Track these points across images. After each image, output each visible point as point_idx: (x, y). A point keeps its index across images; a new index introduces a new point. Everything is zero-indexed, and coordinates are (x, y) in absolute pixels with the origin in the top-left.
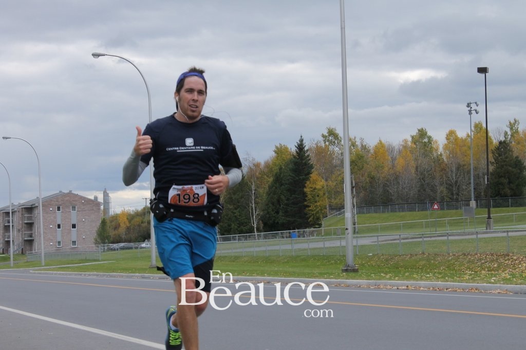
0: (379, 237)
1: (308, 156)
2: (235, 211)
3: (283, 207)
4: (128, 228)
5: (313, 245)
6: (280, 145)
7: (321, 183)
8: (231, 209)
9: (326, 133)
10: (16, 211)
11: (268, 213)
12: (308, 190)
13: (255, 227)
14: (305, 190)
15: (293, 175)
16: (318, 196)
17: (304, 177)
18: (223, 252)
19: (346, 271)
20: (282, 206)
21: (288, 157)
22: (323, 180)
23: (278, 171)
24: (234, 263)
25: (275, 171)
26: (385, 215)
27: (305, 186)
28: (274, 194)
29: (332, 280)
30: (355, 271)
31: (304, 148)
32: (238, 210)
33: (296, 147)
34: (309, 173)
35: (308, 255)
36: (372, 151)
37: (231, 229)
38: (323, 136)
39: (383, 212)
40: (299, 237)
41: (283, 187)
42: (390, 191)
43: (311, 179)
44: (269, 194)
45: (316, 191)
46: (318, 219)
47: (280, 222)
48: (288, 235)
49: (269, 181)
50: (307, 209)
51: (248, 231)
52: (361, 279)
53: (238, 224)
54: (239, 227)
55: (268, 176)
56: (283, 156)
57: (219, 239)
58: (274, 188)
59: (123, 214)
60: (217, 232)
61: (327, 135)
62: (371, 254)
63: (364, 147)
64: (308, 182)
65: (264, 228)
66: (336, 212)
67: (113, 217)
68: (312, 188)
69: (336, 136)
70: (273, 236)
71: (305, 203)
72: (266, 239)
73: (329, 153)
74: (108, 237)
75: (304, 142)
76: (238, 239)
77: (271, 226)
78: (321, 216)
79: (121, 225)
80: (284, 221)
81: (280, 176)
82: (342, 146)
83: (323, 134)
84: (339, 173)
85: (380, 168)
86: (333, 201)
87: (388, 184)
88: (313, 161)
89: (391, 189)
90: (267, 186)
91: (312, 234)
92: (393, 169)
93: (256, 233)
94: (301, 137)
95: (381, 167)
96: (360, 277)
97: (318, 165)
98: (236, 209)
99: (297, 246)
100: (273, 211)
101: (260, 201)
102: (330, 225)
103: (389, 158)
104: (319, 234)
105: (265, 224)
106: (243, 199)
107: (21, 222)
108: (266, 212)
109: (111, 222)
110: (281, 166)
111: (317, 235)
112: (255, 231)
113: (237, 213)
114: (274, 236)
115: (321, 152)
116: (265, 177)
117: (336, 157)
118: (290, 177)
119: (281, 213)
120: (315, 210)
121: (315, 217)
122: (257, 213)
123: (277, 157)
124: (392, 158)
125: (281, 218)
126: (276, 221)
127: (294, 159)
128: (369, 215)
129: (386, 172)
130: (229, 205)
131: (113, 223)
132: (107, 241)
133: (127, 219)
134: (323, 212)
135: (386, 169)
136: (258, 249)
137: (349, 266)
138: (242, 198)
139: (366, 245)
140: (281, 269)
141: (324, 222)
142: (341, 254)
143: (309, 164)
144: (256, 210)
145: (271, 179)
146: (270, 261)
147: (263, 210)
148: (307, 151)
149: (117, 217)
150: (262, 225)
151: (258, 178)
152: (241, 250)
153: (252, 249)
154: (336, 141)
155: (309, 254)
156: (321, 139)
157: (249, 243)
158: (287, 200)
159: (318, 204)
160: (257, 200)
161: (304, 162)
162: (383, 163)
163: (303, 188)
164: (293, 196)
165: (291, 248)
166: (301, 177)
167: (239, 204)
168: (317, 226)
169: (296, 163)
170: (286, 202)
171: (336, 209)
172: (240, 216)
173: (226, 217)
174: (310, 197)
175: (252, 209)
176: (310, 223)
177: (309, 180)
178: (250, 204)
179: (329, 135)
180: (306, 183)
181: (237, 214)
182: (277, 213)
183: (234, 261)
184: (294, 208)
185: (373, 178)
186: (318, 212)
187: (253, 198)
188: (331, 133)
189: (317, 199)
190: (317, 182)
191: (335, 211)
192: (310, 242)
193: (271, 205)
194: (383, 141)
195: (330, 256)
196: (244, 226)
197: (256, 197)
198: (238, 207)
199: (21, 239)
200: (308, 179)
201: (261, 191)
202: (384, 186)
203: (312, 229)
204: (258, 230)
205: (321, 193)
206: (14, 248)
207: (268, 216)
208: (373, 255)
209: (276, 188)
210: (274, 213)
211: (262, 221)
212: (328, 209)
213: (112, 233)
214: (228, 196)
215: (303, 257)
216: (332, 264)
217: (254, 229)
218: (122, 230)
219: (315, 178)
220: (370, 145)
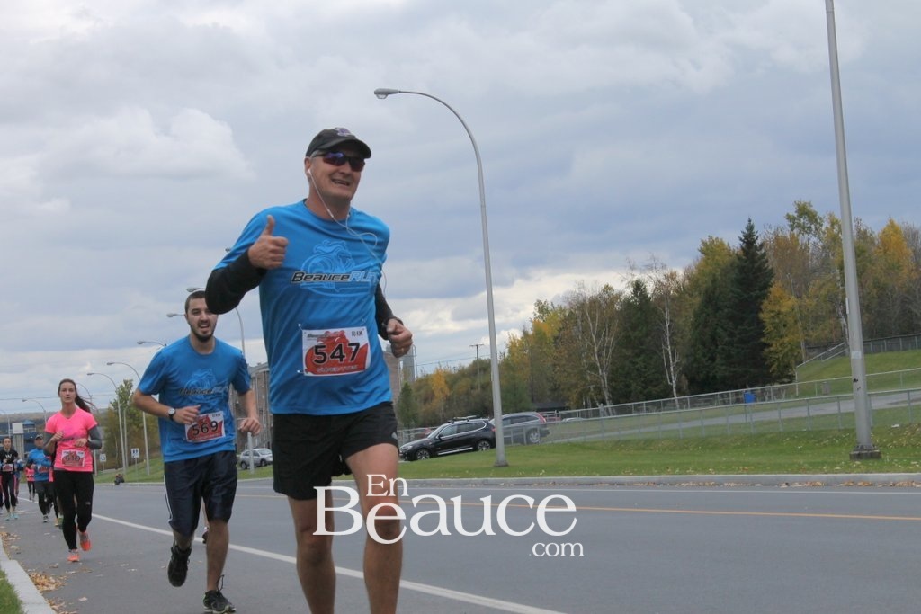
0: (911, 393)
1: (764, 254)
2: (636, 360)
3: (723, 349)
4: (448, 400)
5: (786, 414)
6: (710, 238)
7: (789, 303)
8: (630, 356)
9: (793, 213)
10: (254, 378)
11: (696, 360)
12: (767, 316)
13: (674, 386)
14: (761, 316)
15: (739, 291)
16: (785, 326)
17: (757, 292)
18: (623, 432)
19: (859, 457)
20: (720, 347)
21: (727, 259)
22: (793, 297)
23: (710, 284)
24: (646, 452)
25: (705, 285)
26: (909, 354)
27: (761, 310)
28: (705, 327)
29: (839, 475)
30: (876, 456)
31: (754, 242)
32: (641, 358)
33: (741, 239)
34: (766, 286)
35: (780, 432)
36: (876, 242)
37: (630, 392)
38: (789, 218)
39: (905, 349)
40: (755, 400)
41: (720, 312)
42: (915, 311)
43: (771, 296)
44: (696, 328)
45: (781, 316)
46: (787, 366)
47: (719, 375)
48: (734, 398)
49: (692, 304)
50: (766, 350)
51: (661, 394)
52: (895, 472)
53: (643, 382)
54: (644, 388)
55: (691, 295)
56: (717, 257)
57: (610, 410)
58: (704, 315)
59: (438, 374)
60: (607, 398)
61: (796, 215)
62: (897, 426)
63: (863, 236)
64: (766, 302)
65: (689, 387)
66: (819, 353)
67: (420, 381)
68: (773, 311)
69: (812, 217)
70: (706, 401)
71: (763, 340)
72: (695, 406)
73: (799, 248)
74: (414, 416)
75: (755, 230)
76: (647, 409)
77: (702, 383)
78: (793, 361)
79: (437, 394)
80: (727, 374)
81: (714, 293)
82: (824, 233)
83: (788, 215)
84: (821, 283)
85: (896, 271)
86: (811, 332)
87: (910, 298)
88: (772, 263)
89: (916, 308)
90: (691, 313)
91: (778, 394)
92: (917, 270)
93: (676, 398)
94: (750, 221)
95: (898, 268)
96: (891, 468)
97: (781, 271)
98: (638, 355)
99: (757, 417)
100: (704, 356)
101: (679, 340)
102: (808, 378)
103: (910, 251)
104: (790, 394)
105: (692, 381)
106: (650, 338)
107: (263, 397)
108: (692, 359)
109: (419, 389)
110: (714, 275)
111: (788, 396)
112: (675, 394)
113: (640, 361)
114: (709, 401)
115: (785, 247)
116: (687, 295)
117: (813, 254)
118: (731, 294)
119: (718, 360)
120: (781, 351)
121: (781, 364)
122: (676, 361)
123: (706, 261)
124: (914, 251)
125: (720, 370)
126: (711, 375)
127: (737, 261)
128: (877, 355)
129: (905, 276)
130: (624, 350)
131: (422, 392)
132: (413, 423)
133: (446, 382)
134: (796, 354)
135: (906, 271)
136: (686, 425)
137: (862, 448)
138: (647, 335)
139: (884, 410)
140: (733, 459)
141: (797, 372)
142: (842, 428)
143: (766, 269)
144: (673, 356)
145: (697, 300)
146: (710, 446)
147: (687, 356)
148: (762, 245)
149: (427, 380)
150: (685, 383)
151: (673, 300)
152: (657, 428)
153: (675, 426)
154: (813, 227)
155: (781, 430)
156: (786, 223)
157: (666, 414)
158: (729, 336)
159: (786, 340)
160: (674, 338)
161: (756, 265)
162: (898, 261)
163: (757, 313)
164: (740, 327)
165: (744, 421)
166: (753, 294)
167: (644, 347)
168: (786, 380)
169: (742, 269)
170: (727, 339)
171: (818, 348)
172: (645, 368)
173: (620, 371)
174: (769, 328)
175: (667, 355)
176: (774, 375)
177: (768, 297)
178: (663, 347)
179: (800, 216)
180: (761, 303)
181: (640, 364)
182: (713, 359)
183: (644, 449)
184: (743, 349)
185: (882, 288)
186: (786, 355)
187: (668, 334)
188: (804, 211)
189: (783, 331)
190: (782, 301)
191: (816, 351)
192: (782, 408)
193: (700, 346)
194: (896, 222)
195: (821, 431)
196: (655, 386)
197: (673, 334)
198: (642, 351)
199: (265, 426)
200: (765, 296)
201: (681, 321)
202: (902, 302)
203: (777, 385)
204: (680, 392)
205: (790, 321)
206: (253, 441)
207: (695, 365)
208: (902, 426)
209: (708, 315)
210: (707, 361)
211: (686, 375)
212: (803, 347)
213: (422, 410)
214: (623, 334)
215: (769, 436)
216: (825, 446)
217: (672, 390)
218: (438, 404)
219: (777, 295)
220: (873, 230)
